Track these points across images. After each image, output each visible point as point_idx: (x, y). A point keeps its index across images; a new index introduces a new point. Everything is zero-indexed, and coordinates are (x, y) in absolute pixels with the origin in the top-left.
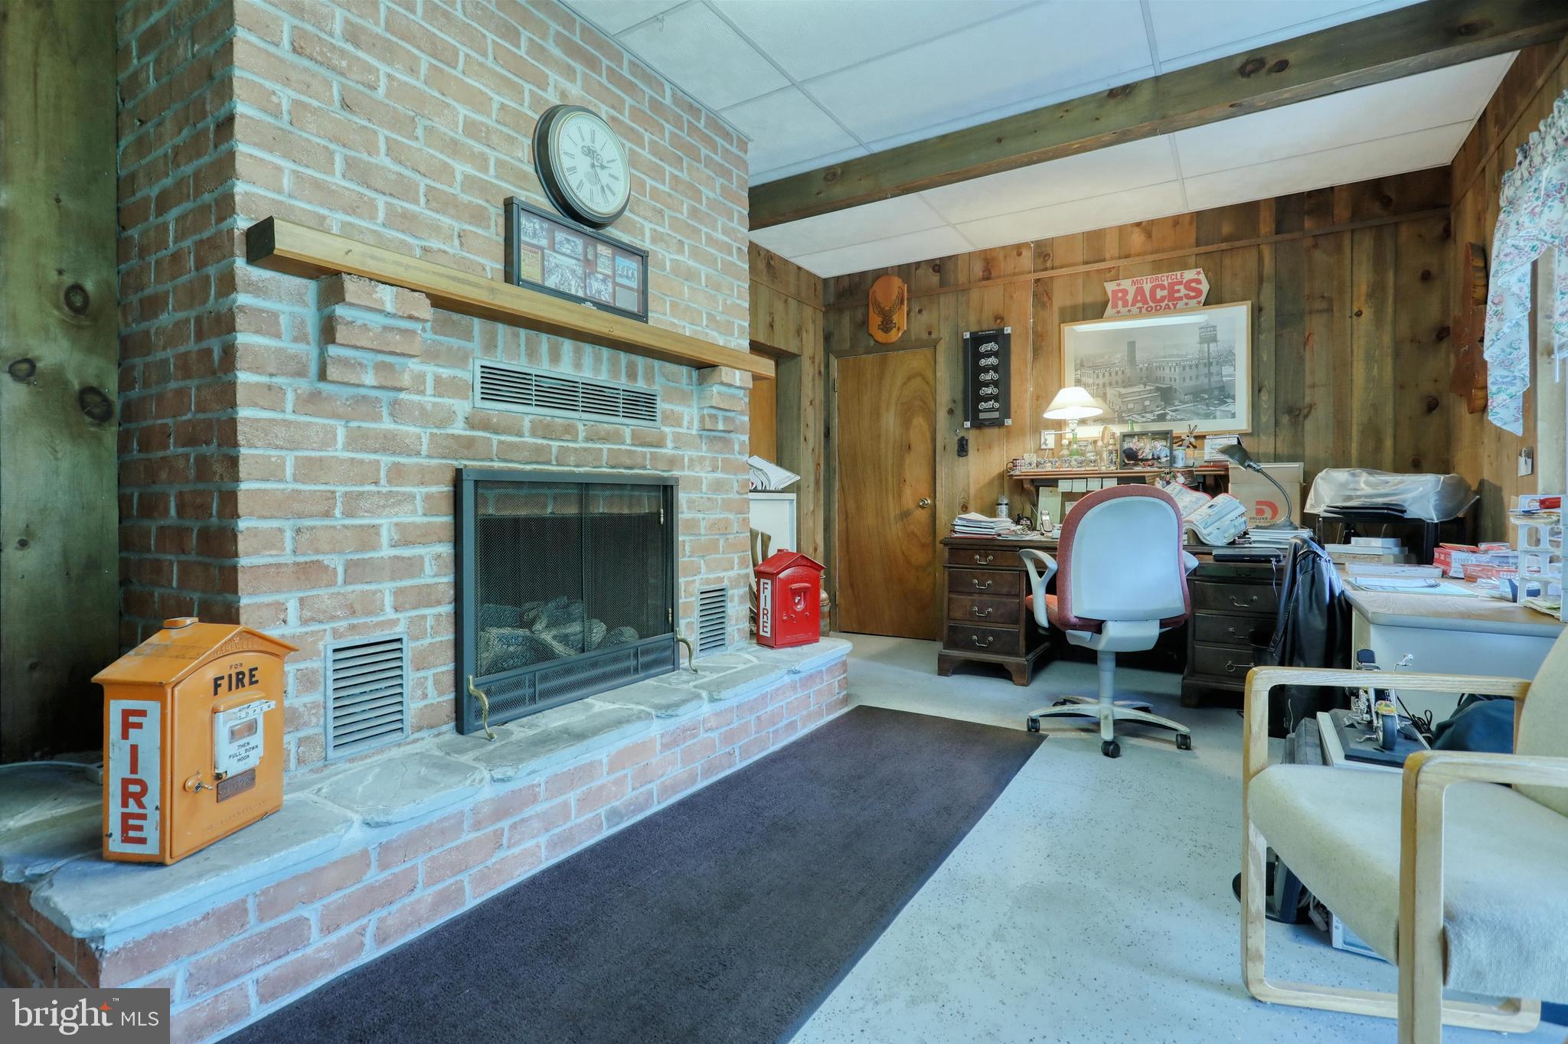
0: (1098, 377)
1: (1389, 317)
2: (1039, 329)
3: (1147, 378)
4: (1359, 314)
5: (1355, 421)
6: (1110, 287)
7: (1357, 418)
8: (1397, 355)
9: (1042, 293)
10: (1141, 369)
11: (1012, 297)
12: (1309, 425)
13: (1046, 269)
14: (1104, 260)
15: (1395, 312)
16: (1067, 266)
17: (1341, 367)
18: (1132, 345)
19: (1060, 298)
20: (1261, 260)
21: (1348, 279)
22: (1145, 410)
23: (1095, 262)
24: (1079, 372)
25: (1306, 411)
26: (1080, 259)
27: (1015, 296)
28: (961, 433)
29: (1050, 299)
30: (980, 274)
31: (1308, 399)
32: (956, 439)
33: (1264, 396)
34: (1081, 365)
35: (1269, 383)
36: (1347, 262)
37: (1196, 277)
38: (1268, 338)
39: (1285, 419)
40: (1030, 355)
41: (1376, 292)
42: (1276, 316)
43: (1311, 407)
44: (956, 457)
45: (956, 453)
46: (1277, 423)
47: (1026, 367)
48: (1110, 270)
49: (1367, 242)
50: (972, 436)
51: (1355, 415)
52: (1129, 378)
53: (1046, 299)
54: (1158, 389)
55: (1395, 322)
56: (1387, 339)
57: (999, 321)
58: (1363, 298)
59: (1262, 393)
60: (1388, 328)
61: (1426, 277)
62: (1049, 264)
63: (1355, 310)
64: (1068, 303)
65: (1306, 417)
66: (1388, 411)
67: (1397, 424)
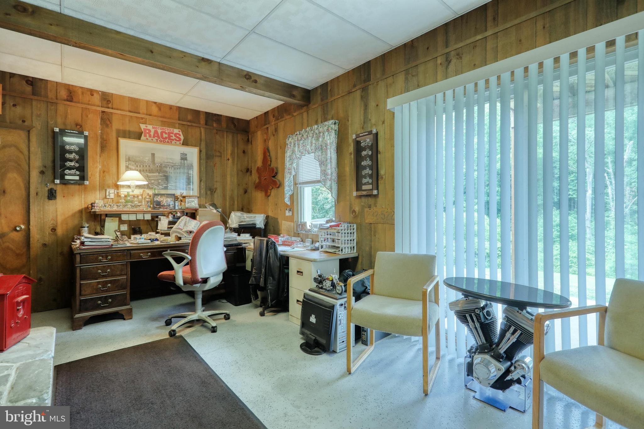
0: (137, 166)
1: (236, 162)
2: (105, 137)
3: (160, 170)
4: (228, 160)
5: (228, 195)
6: (143, 126)
7: (228, 194)
8: (238, 174)
9: (106, 120)
10: (157, 166)
11: (87, 116)
12: (216, 195)
13: (108, 108)
14: (139, 113)
15: (237, 161)
16: (120, 110)
17: (224, 176)
18: (153, 155)
19: (116, 125)
20: (201, 133)
21: (225, 147)
22: (159, 184)
23: (135, 112)
24: (128, 163)
25: (214, 190)
26: (127, 109)
27: (89, 116)
28: (50, 186)
29: (111, 123)
30: (65, 97)
31: (215, 186)
32: (47, 189)
33: (202, 184)
34: (129, 159)
35: (204, 179)
36: (226, 141)
37: (178, 132)
38: (203, 162)
39: (209, 192)
40: (99, 149)
41: (232, 154)
42: (206, 155)
43: (216, 189)
44: (47, 200)
45: (46, 198)
46: (206, 194)
47: (97, 155)
48: (142, 118)
49: (230, 137)
50: (59, 189)
51: (228, 192)
52: (152, 169)
53: (108, 123)
54: (165, 176)
55: (237, 164)
56: (235, 169)
57: (78, 127)
58: (229, 155)
59: (202, 182)
60: (235, 166)
61: (244, 152)
62: (110, 105)
63: (228, 158)
64: (121, 128)
65: (215, 192)
66: (236, 192)
67: (238, 197)
